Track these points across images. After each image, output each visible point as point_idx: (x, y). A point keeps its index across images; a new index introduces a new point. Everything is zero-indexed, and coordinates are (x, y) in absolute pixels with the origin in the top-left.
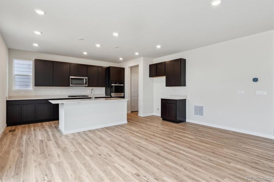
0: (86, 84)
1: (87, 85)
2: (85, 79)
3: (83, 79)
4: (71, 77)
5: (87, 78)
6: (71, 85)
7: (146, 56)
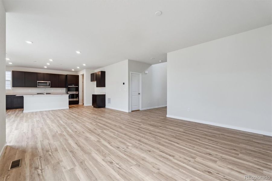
0: (49, 85)
1: (50, 87)
2: (49, 83)
3: (47, 83)
4: (38, 81)
5: (50, 82)
6: (38, 86)
7: (87, 68)
